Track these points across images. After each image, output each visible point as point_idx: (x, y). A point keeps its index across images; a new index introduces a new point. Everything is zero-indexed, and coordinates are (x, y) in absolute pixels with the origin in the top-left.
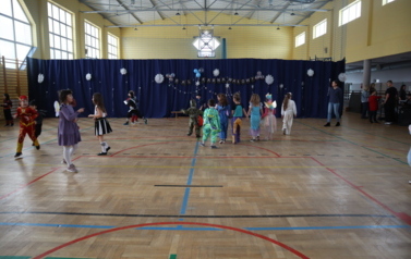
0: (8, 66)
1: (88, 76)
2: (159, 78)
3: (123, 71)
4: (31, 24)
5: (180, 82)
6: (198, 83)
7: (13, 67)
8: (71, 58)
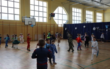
0: (59, 26)
1: (76, 28)
2: (94, 29)
3: (84, 27)
4: (67, 15)
5: (101, 30)
6: (107, 30)
7: (60, 26)
8: (80, 22)
